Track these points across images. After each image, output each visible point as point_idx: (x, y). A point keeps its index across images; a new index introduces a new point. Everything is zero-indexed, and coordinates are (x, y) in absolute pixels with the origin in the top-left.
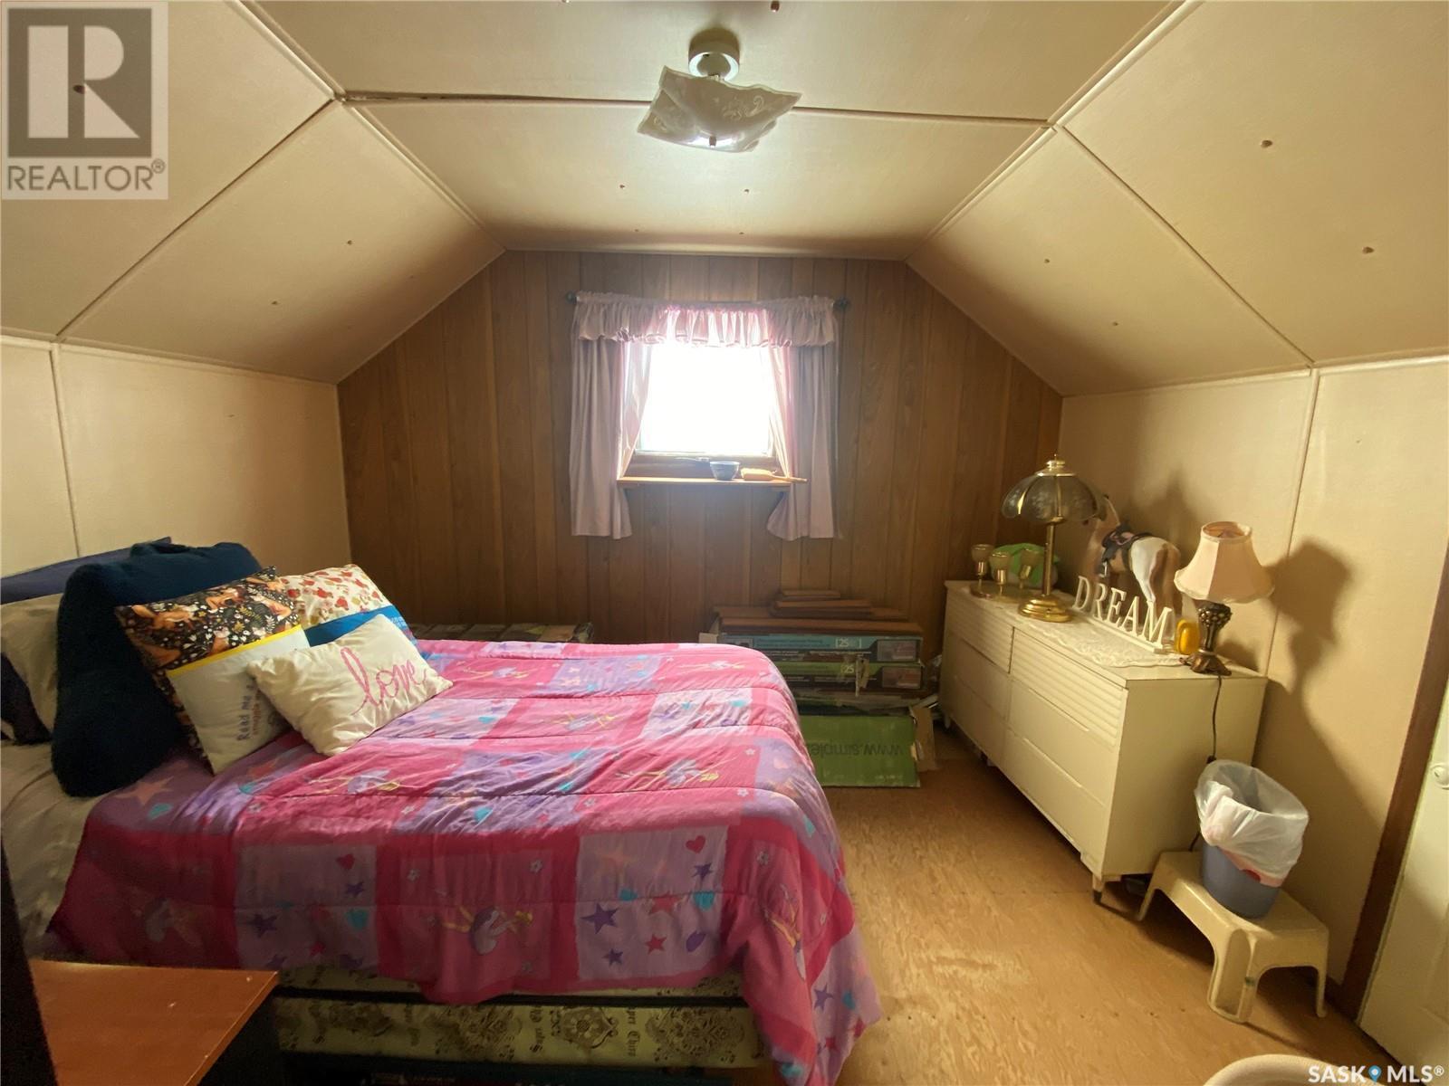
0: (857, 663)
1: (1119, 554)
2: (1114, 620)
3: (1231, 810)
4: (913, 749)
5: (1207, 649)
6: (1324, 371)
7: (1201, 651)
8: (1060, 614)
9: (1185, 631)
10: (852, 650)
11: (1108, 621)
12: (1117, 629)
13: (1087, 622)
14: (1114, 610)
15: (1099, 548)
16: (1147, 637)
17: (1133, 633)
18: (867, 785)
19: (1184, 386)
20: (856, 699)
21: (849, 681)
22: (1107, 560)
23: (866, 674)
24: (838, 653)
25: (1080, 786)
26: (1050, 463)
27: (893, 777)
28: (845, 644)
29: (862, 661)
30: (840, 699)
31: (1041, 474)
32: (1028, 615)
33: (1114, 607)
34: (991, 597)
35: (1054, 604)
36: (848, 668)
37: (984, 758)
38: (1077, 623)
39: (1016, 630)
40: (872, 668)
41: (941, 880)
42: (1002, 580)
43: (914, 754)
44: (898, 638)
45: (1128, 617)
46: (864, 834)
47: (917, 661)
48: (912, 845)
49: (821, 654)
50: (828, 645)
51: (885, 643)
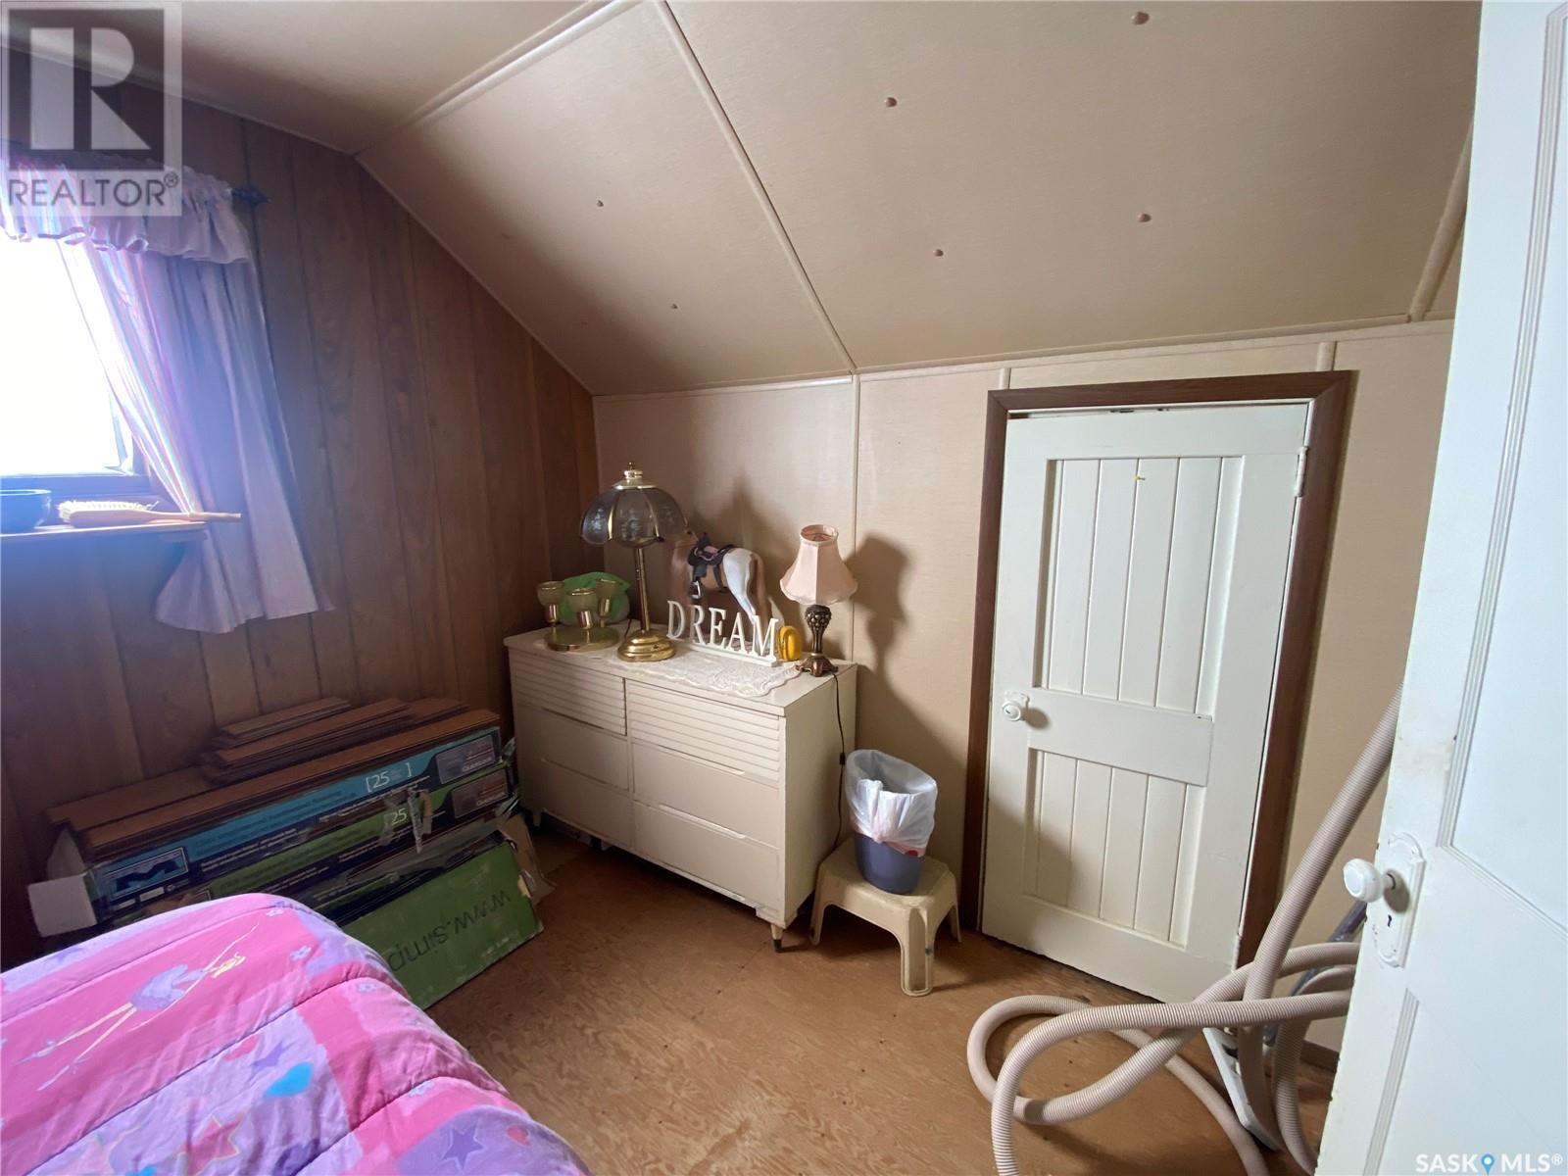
0: (409, 800)
1: (710, 570)
2: (718, 641)
3: (892, 803)
4: (521, 883)
5: (818, 651)
6: (863, 377)
7: (813, 654)
8: (665, 650)
9: (790, 638)
10: (396, 786)
11: (712, 644)
12: (724, 651)
13: (691, 650)
14: (716, 630)
15: (685, 569)
16: (758, 651)
17: (743, 650)
18: (471, 976)
19: (719, 390)
20: (420, 854)
21: (402, 833)
22: (698, 579)
23: (429, 813)
24: (373, 800)
25: (742, 837)
26: (626, 473)
27: (505, 940)
28: (382, 781)
29: (418, 795)
30: (391, 870)
31: (620, 488)
32: (632, 659)
33: (716, 628)
34: (576, 647)
35: (656, 639)
36: (395, 816)
37: (596, 841)
38: (683, 654)
39: (627, 681)
40: (433, 801)
41: (635, 1050)
42: (588, 623)
43: (526, 892)
44: (466, 740)
45: (733, 636)
46: (504, 1059)
47: (498, 760)
48: (575, 1026)
49: (342, 814)
50: (353, 795)
51: (448, 755)
